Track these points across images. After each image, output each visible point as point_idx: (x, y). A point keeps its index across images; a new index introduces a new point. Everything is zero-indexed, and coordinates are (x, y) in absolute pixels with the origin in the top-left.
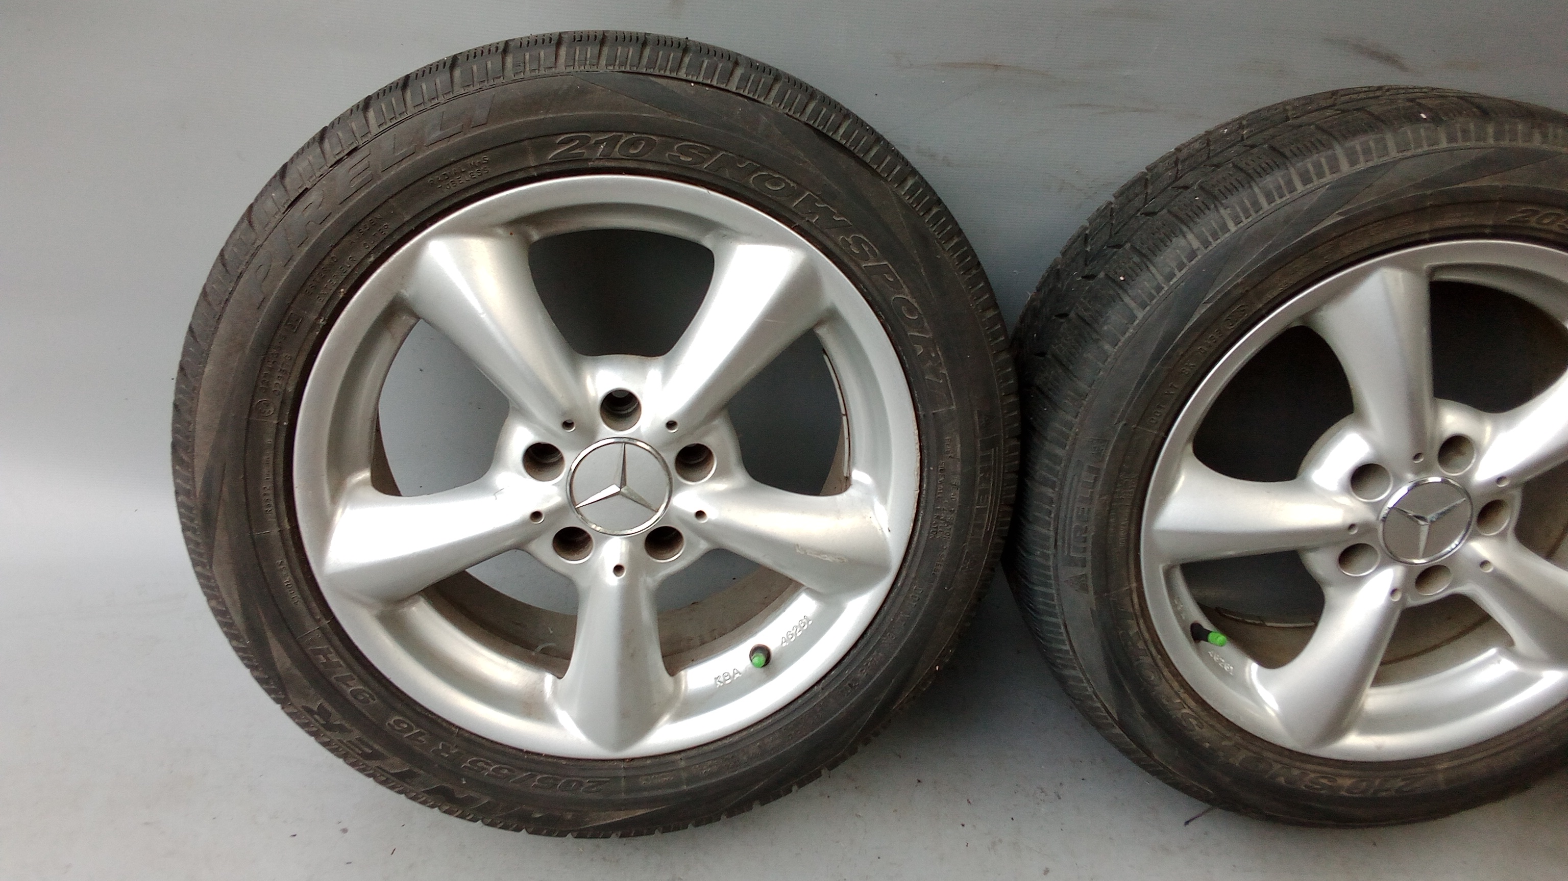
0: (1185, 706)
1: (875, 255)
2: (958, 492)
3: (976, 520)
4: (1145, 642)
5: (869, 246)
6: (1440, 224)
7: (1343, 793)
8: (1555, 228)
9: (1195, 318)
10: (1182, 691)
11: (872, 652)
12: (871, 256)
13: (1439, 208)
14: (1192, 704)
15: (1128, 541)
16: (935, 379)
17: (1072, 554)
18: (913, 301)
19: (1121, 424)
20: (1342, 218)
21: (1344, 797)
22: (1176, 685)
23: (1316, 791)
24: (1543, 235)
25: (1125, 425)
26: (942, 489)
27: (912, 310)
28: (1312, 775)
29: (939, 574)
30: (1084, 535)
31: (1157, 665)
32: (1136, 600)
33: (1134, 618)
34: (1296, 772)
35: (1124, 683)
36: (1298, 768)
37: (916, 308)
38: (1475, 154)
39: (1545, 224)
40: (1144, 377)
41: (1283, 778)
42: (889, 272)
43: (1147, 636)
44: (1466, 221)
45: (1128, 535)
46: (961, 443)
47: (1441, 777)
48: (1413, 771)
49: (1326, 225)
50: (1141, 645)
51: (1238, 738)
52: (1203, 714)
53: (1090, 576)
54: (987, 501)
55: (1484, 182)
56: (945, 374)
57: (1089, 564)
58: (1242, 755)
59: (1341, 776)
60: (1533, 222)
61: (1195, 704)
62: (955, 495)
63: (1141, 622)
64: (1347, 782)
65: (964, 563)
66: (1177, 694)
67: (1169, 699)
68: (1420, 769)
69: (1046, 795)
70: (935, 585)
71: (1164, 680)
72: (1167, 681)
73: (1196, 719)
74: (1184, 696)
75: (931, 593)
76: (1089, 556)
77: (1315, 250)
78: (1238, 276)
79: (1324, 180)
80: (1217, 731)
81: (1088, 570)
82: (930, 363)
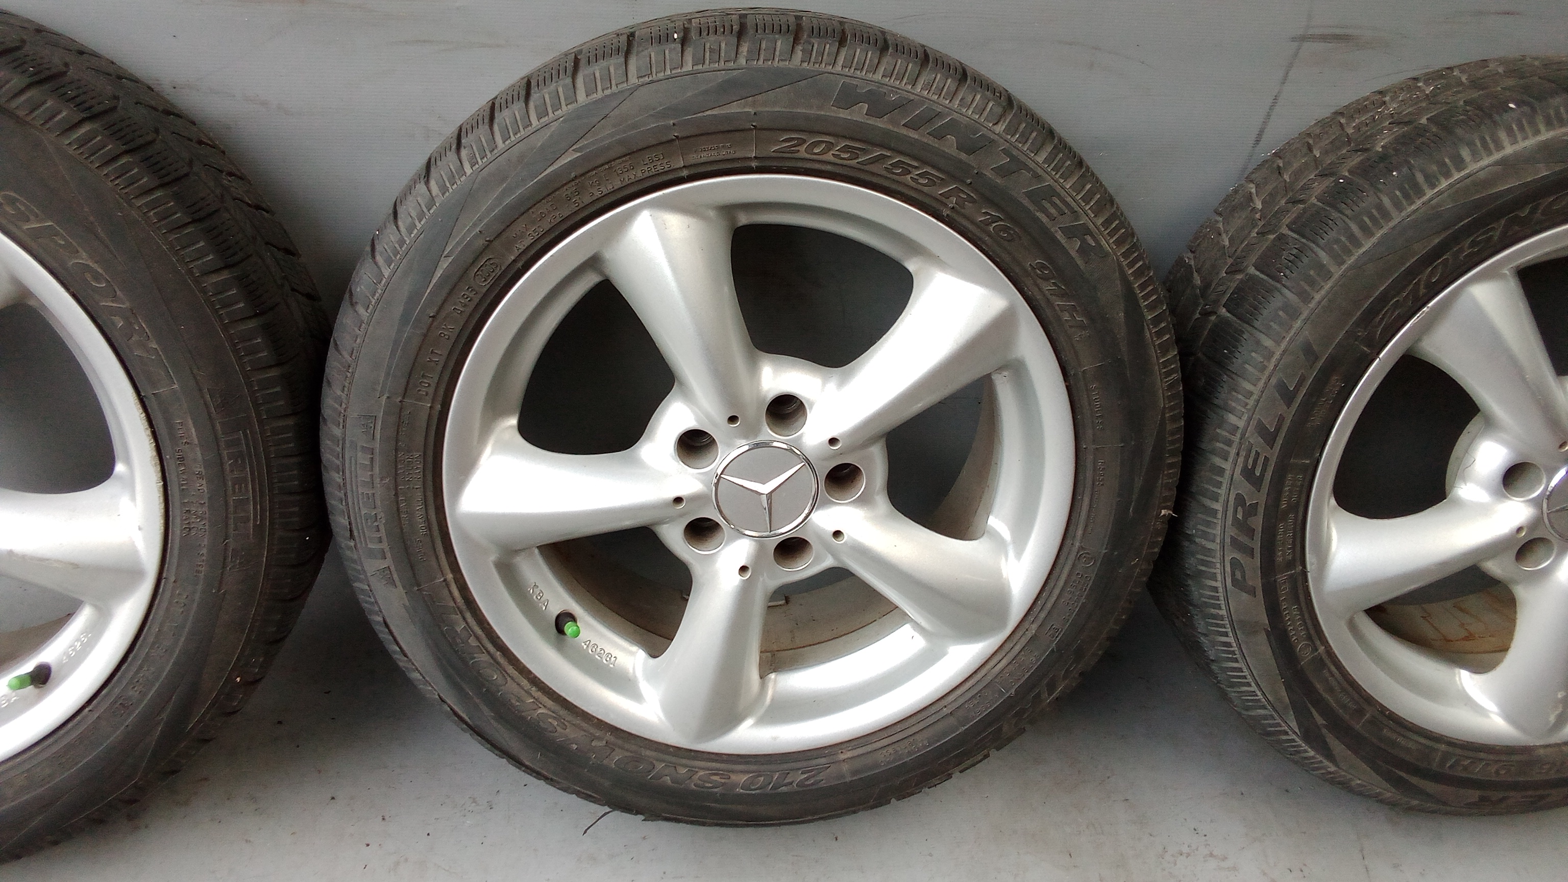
0: (540, 705)
1: (37, 216)
2: (204, 482)
3: (235, 512)
4: (478, 638)
5: (24, 204)
6: (694, 158)
7: (739, 790)
8: (829, 157)
9: (439, 273)
10: (534, 689)
11: (141, 667)
12: (32, 218)
13: (688, 141)
14: (549, 703)
15: (429, 527)
16: (145, 355)
17: (370, 546)
18: (95, 266)
19: (385, 397)
20: (579, 154)
21: (742, 795)
22: (525, 683)
23: (710, 790)
24: (817, 166)
25: (388, 397)
26: (186, 480)
27: (97, 277)
28: (701, 773)
29: (202, 575)
30: (376, 524)
31: (498, 663)
32: (456, 593)
33: (458, 613)
34: (683, 771)
35: (464, 686)
36: (685, 766)
37: (102, 275)
38: (721, 77)
39: (815, 154)
40: (396, 342)
41: (668, 778)
42: (57, 234)
43: (479, 632)
44: (724, 154)
45: (428, 520)
46: (195, 426)
47: (845, 767)
48: (814, 762)
49: (563, 163)
50: (473, 642)
51: (608, 736)
52: (563, 712)
53: (393, 568)
54: (247, 490)
55: (734, 109)
56: (156, 348)
57: (388, 555)
58: (618, 756)
59: (733, 771)
60: (802, 151)
61: (552, 703)
62: (202, 486)
63: (468, 615)
64: (743, 778)
65: (231, 562)
66: (527, 692)
67: (519, 699)
68: (823, 761)
69: (478, 805)
70: (200, 587)
71: (509, 679)
72: (512, 678)
73: (555, 718)
74: (538, 694)
75: (197, 597)
76: (385, 546)
77: (557, 193)
78: (475, 225)
79: (559, 113)
80: (585, 731)
81: (388, 562)
82: (135, 338)
